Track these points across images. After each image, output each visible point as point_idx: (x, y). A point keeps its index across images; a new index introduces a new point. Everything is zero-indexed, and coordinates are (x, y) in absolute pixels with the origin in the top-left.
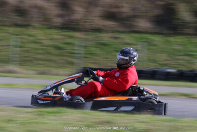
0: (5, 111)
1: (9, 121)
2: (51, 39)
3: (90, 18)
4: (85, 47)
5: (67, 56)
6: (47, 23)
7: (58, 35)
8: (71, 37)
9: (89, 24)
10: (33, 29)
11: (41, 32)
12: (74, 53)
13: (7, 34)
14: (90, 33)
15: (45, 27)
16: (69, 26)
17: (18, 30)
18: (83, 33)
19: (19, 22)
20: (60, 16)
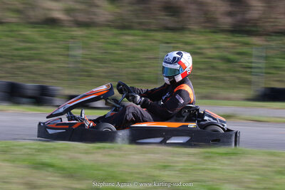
0: (158, 153)
1: (165, 167)
2: (217, 48)
3: (273, 16)
4: (266, 58)
5: (240, 72)
6: (211, 25)
7: (227, 42)
8: (246, 44)
9: (272, 24)
10: (191, 34)
11: (202, 38)
12: (251, 68)
13: (154, 42)
14: (274, 37)
15: (208, 30)
16: (243, 29)
17: (169, 35)
18: (263, 38)
19: (171, 25)
20: (230, 14)
